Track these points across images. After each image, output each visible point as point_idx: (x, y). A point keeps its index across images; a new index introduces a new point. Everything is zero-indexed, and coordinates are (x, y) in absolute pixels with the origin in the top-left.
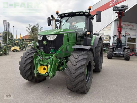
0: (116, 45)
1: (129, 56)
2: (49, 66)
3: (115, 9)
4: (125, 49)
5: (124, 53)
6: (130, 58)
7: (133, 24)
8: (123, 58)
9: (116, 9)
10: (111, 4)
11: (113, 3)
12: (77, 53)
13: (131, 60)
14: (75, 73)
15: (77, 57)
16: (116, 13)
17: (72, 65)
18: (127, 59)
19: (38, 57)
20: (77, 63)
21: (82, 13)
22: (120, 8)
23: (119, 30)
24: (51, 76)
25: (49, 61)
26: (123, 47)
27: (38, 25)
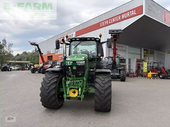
0: (111, 66)
1: (125, 77)
2: (80, 90)
3: (110, 32)
4: (120, 70)
5: (120, 74)
6: (125, 78)
7: (122, 45)
8: (120, 80)
9: (112, 32)
10: (101, 24)
11: (104, 23)
12: (102, 76)
13: (127, 81)
14: (105, 93)
15: (103, 79)
16: (111, 35)
17: (101, 87)
18: (123, 80)
19: (67, 81)
20: (105, 85)
21: (93, 39)
22: (115, 32)
23: (114, 51)
24: (83, 98)
25: (80, 84)
26: (118, 68)
27: (4, 41)
